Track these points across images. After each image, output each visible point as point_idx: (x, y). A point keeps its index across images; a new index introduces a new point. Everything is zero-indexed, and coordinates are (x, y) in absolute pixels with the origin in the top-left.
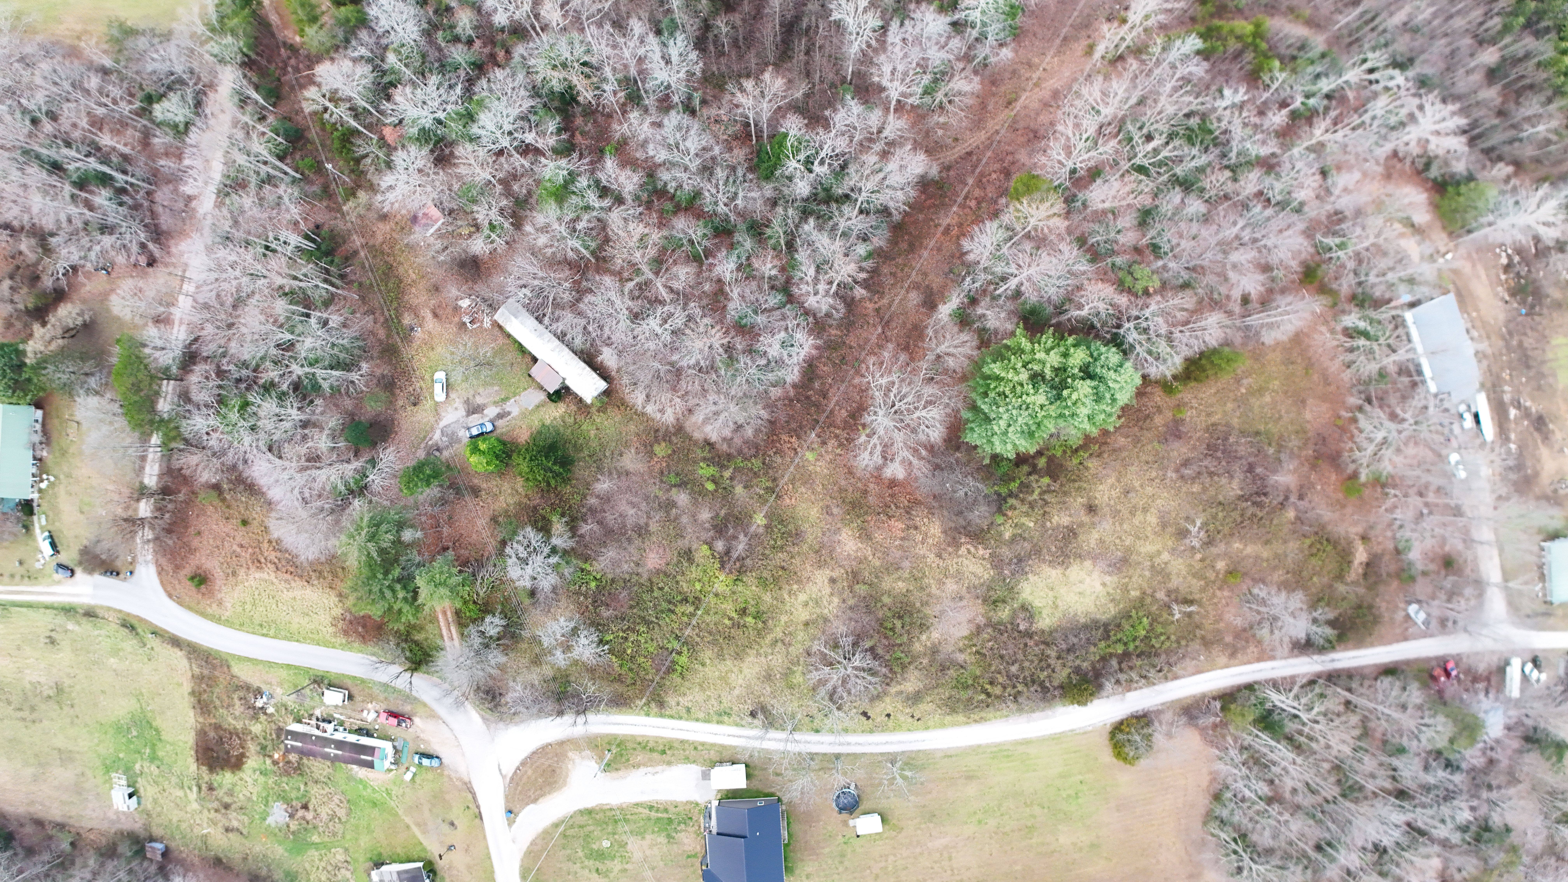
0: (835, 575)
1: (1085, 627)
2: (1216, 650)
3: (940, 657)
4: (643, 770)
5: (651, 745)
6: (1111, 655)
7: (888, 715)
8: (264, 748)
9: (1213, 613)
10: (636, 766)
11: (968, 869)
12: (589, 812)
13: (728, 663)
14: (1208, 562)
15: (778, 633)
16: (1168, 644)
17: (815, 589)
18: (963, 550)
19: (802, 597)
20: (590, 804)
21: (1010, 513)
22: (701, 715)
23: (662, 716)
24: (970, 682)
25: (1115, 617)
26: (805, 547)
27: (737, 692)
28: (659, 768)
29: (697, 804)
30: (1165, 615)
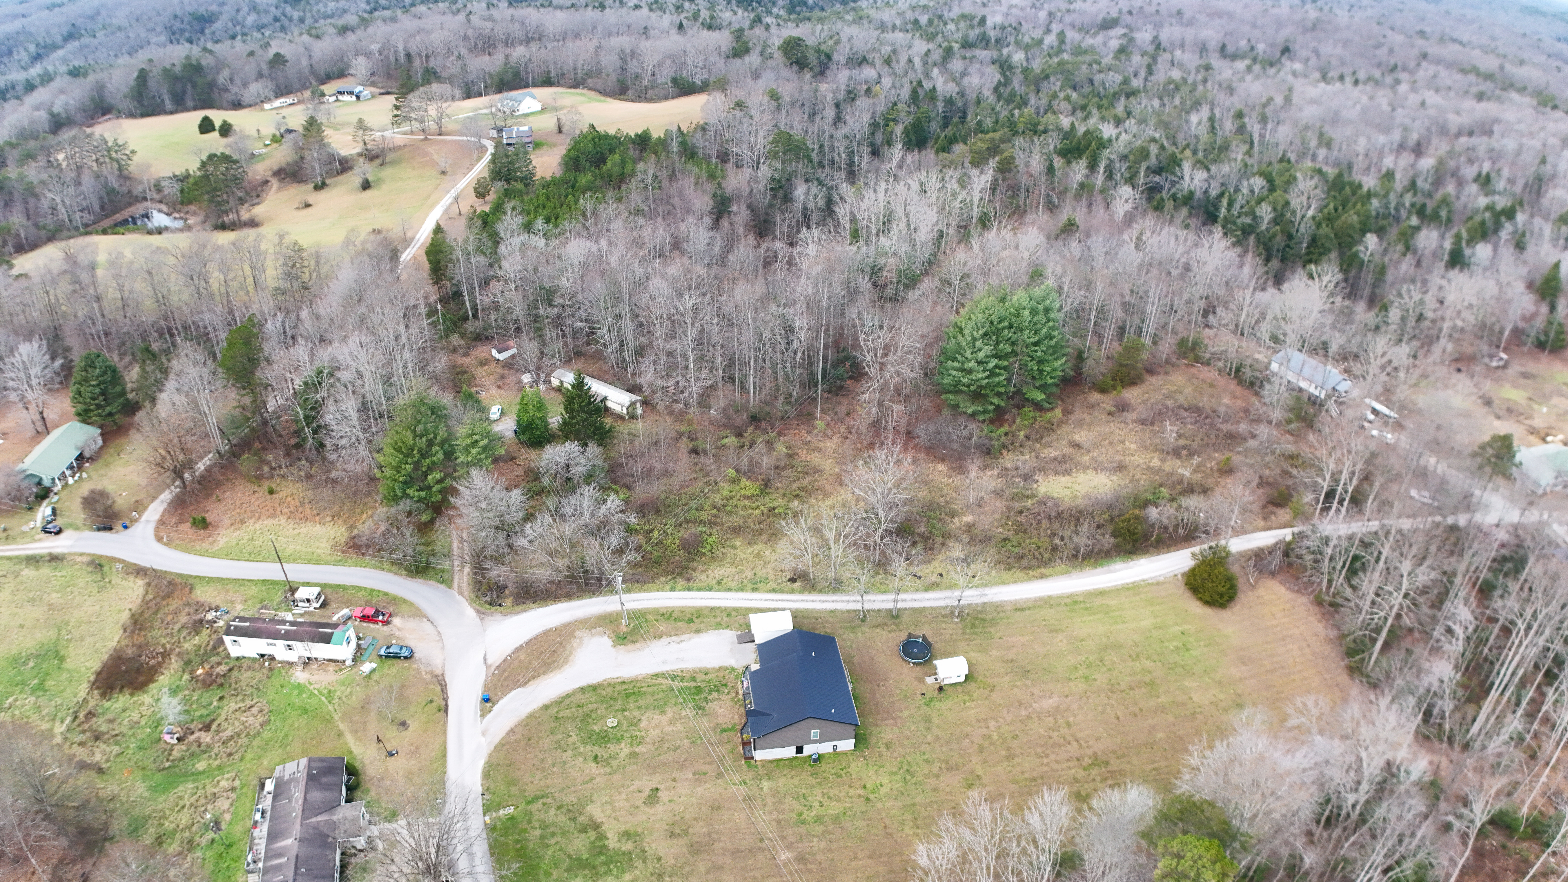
4: (665, 640)
5: (676, 615)
8: (188, 663)
10: (657, 637)
11: (1098, 739)
12: (593, 688)
13: (761, 545)
20: (593, 680)
22: (734, 586)
23: (689, 589)
27: (772, 565)
28: (685, 637)
29: (733, 669)
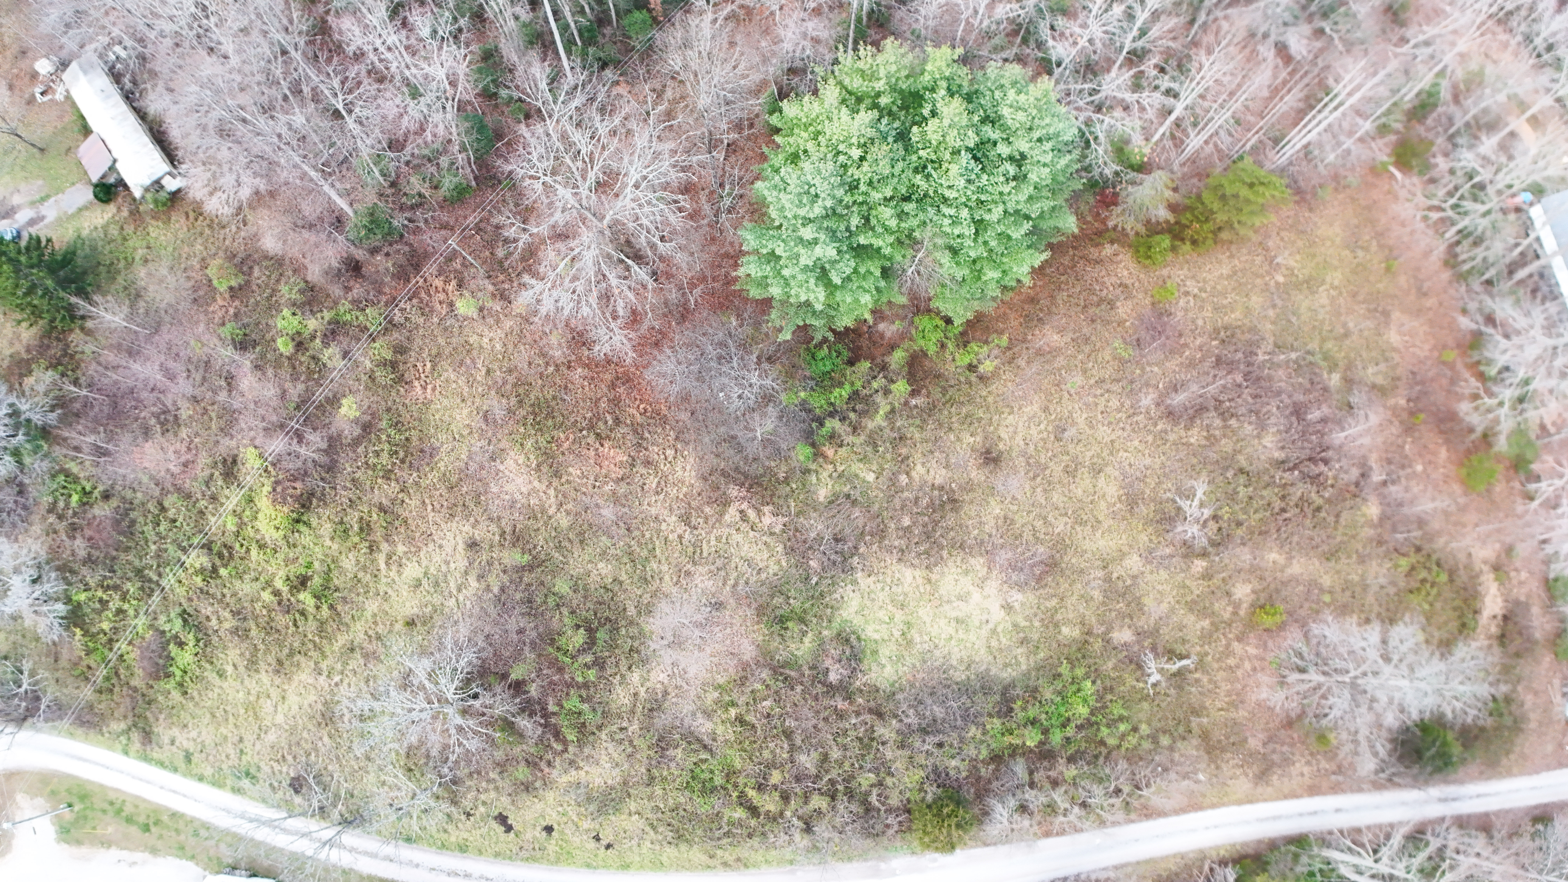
0: (478, 535)
1: (965, 689)
2: (1230, 764)
3: (661, 721)
4: (114, 853)
5: (128, 809)
6: (1014, 751)
7: (549, 829)
9: (1225, 687)
10: (106, 843)
13: (265, 678)
14: (1216, 581)
15: (358, 632)
16: (1133, 740)
17: (437, 558)
18: (732, 514)
19: (412, 571)
21: (830, 452)
22: (208, 771)
23: (146, 759)
24: (719, 780)
25: (1027, 675)
26: (433, 477)
27: (271, 737)
28: (139, 856)
30: (1130, 681)
